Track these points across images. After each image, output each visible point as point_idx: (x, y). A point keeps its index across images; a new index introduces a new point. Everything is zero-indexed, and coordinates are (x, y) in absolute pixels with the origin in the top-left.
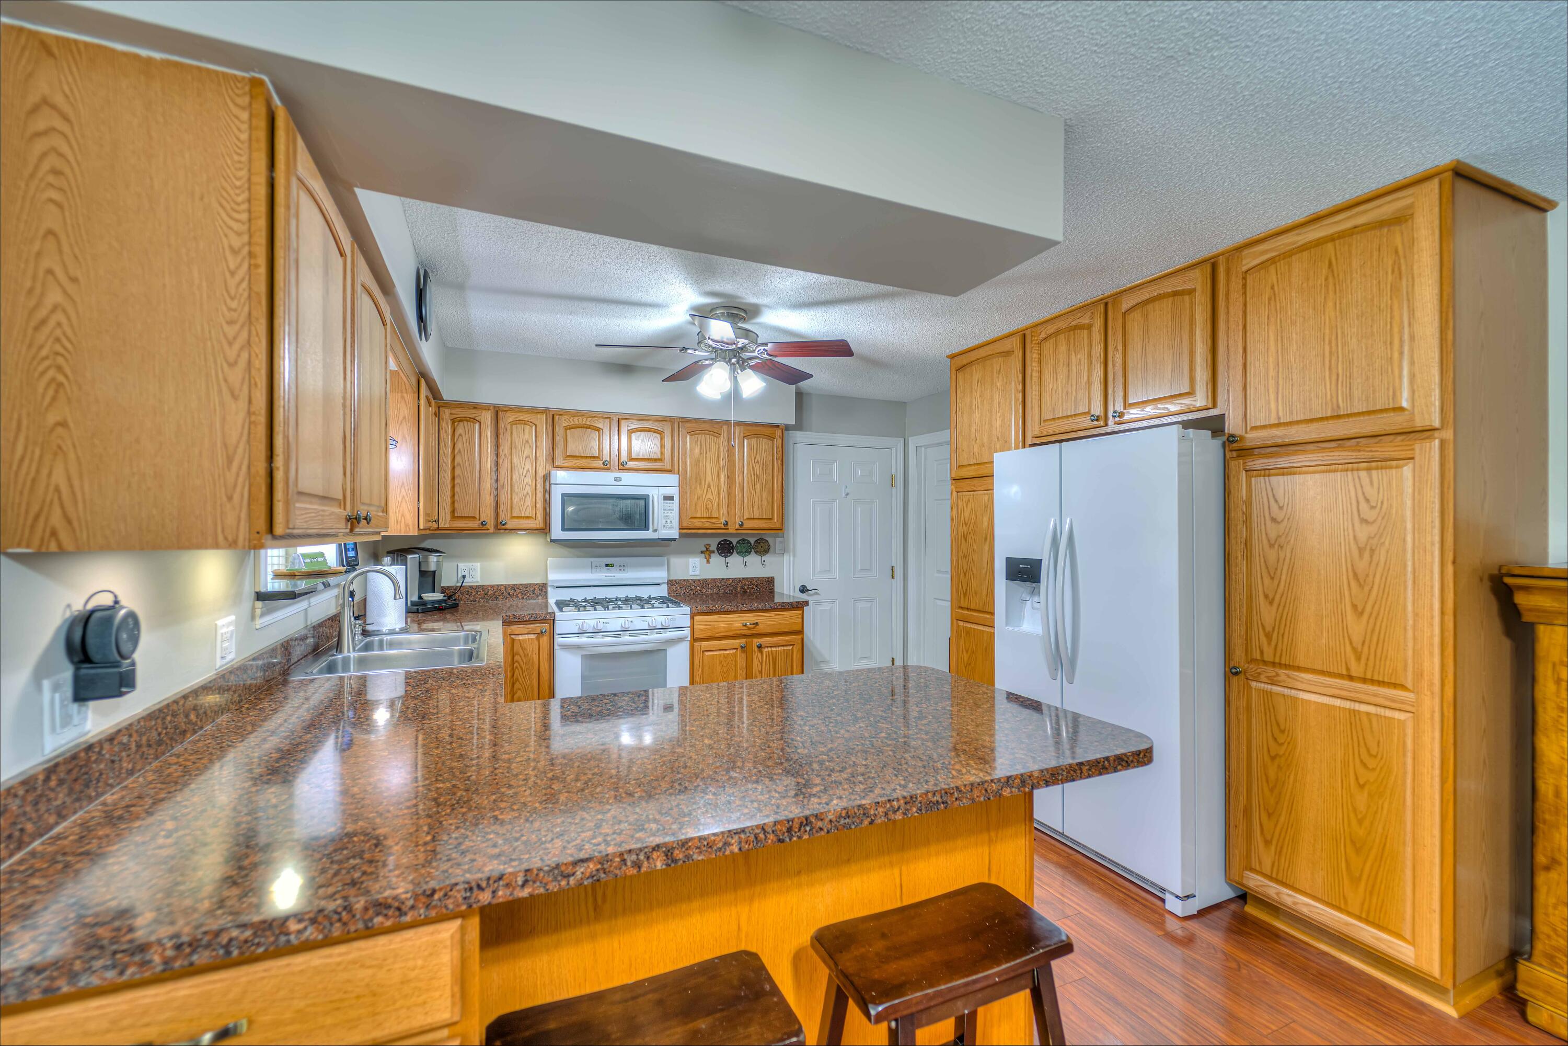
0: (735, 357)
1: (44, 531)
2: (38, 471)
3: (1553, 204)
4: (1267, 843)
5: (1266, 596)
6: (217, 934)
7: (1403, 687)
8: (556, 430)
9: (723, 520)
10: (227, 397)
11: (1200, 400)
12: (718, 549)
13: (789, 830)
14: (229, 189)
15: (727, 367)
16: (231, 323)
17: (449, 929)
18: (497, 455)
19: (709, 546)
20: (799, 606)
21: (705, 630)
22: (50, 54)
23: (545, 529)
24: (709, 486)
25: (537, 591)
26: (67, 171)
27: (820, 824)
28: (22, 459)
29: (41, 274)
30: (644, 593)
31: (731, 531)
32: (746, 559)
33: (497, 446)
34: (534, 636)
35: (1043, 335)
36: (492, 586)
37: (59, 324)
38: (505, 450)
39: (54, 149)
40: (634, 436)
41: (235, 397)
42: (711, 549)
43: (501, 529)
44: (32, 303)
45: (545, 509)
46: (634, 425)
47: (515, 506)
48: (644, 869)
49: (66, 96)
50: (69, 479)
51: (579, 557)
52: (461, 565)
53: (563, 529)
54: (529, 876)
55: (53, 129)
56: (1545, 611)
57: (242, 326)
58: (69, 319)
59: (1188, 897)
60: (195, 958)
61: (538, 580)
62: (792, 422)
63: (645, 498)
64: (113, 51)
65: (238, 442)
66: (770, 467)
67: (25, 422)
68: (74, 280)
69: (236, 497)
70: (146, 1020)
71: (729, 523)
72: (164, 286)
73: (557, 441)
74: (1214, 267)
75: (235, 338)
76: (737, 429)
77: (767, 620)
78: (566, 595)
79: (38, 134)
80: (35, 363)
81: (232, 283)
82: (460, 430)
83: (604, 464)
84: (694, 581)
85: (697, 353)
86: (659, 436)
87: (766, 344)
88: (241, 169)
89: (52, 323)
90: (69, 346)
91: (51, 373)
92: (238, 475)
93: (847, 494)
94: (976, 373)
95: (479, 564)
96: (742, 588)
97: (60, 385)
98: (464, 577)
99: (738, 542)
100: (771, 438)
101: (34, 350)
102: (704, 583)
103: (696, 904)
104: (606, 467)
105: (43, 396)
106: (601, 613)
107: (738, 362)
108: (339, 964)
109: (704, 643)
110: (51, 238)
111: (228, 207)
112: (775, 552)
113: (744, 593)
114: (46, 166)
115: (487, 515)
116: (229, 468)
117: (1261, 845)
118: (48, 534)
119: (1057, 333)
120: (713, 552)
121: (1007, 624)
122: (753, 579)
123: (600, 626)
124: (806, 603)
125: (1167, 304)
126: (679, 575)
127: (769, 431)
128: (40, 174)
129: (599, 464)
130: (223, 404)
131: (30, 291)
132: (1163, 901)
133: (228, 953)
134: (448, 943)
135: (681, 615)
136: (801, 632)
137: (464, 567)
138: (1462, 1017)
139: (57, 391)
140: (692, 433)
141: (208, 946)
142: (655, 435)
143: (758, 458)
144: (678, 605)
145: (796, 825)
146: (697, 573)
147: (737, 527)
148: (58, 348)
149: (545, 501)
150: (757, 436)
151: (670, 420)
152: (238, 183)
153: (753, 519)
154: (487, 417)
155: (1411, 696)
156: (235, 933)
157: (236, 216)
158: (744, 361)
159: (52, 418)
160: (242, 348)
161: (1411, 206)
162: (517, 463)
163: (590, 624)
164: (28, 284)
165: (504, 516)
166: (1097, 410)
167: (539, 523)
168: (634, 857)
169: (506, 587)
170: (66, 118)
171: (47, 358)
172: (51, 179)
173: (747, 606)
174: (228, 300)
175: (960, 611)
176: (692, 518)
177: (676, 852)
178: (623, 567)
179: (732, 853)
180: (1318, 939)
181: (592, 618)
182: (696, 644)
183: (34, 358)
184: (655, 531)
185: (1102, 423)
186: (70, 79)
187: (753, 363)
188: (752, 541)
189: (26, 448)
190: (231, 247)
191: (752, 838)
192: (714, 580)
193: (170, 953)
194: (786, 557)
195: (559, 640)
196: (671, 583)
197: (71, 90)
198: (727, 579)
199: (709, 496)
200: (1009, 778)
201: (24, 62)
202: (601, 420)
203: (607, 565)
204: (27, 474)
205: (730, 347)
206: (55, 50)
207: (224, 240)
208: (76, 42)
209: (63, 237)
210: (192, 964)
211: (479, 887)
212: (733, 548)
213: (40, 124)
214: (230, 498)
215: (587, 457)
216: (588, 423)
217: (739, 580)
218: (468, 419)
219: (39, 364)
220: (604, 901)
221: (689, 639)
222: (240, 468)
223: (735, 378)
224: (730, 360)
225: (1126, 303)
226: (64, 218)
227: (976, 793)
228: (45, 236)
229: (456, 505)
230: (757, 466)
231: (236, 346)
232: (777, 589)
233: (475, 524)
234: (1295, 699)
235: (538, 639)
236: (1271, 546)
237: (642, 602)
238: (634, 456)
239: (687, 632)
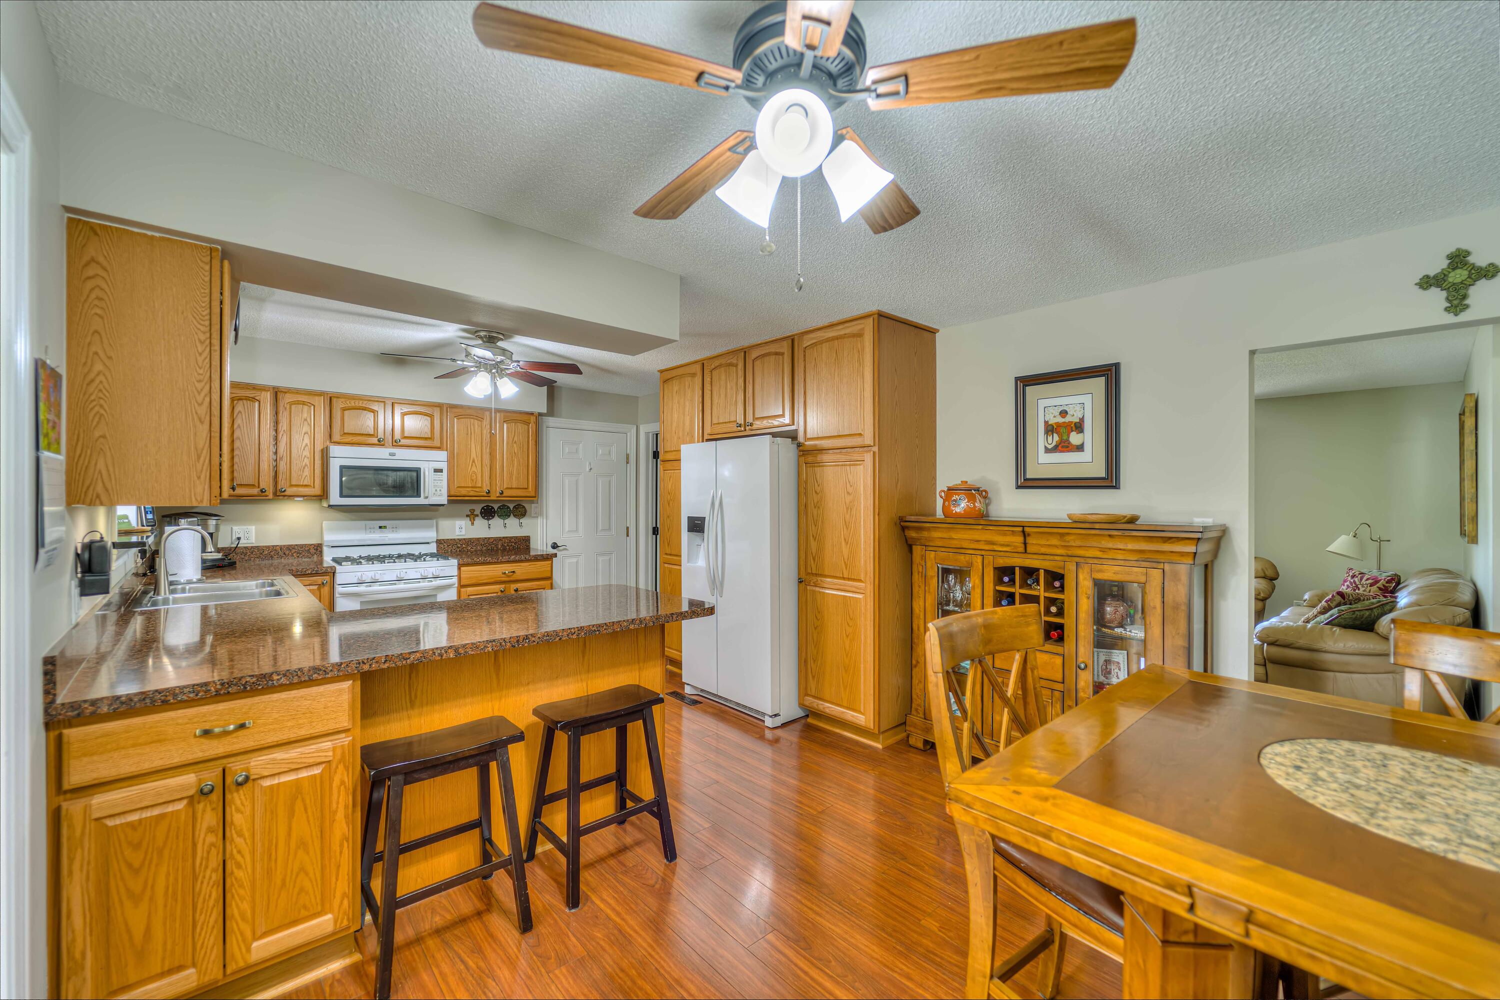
0: (495, 368)
1: (92, 495)
2: (89, 462)
3: (938, 331)
4: (813, 677)
5: (813, 536)
6: (240, 678)
7: (860, 581)
8: (334, 411)
9: (486, 489)
10: (198, 423)
11: (787, 420)
12: (481, 513)
13: (518, 641)
14: (198, 307)
15: (488, 376)
16: (199, 381)
17: (347, 684)
18: (276, 431)
19: (474, 510)
20: (549, 558)
21: (470, 578)
22: (96, 234)
23: (324, 495)
24: (474, 461)
25: (312, 551)
26: (106, 298)
27: (533, 639)
28: (80, 456)
29: (91, 354)
30: (416, 550)
31: (492, 498)
32: (506, 521)
33: (277, 423)
34: (315, 587)
35: (713, 367)
36: (268, 547)
37: (101, 382)
38: (283, 426)
39: (98, 286)
40: (406, 418)
41: (202, 422)
42: (475, 513)
43: (280, 495)
44: (86, 370)
45: (323, 478)
46: (406, 409)
47: (294, 474)
48: (444, 658)
49: (105, 257)
50: (107, 467)
51: (352, 520)
52: (235, 528)
53: (342, 496)
54: (388, 658)
55: (98, 275)
56: (914, 539)
57: (206, 384)
58: (106, 378)
59: (776, 715)
60: (230, 689)
61: (314, 541)
62: (544, 410)
63: (417, 471)
64: (132, 232)
65: (204, 447)
66: (526, 446)
67: (82, 436)
68: (110, 358)
69: (203, 477)
70: (205, 719)
71: (491, 492)
72: (161, 361)
73: (334, 420)
74: (793, 341)
75: (201, 390)
76: (498, 415)
77: (522, 569)
78: (341, 553)
79: (89, 278)
80: (87, 404)
81: (200, 359)
82: (239, 407)
83: (379, 441)
84: (460, 540)
85: (465, 363)
86: (429, 419)
87: (519, 362)
88: (205, 297)
89: (97, 381)
90: (107, 394)
91: (97, 409)
92: (203, 465)
93: (591, 469)
94: (675, 386)
95: (254, 527)
96: (502, 545)
97: (102, 415)
98: (239, 539)
99: (499, 508)
100: (527, 423)
101: (87, 396)
102: (469, 542)
103: (468, 700)
104: (381, 443)
105: (92, 421)
106: (377, 566)
107: (497, 372)
108: (294, 698)
109: (470, 589)
110: (96, 334)
111: (197, 317)
112: (530, 516)
113: (504, 550)
114: (93, 296)
115: (266, 482)
116: (198, 461)
117: (811, 679)
118: (95, 495)
119: (720, 366)
120: (477, 516)
121: (688, 562)
122: (511, 538)
123: (378, 577)
124: (555, 555)
125: (773, 358)
126: (446, 535)
127: (525, 418)
128: (90, 300)
129: (375, 440)
130: (195, 426)
131: (85, 364)
132: (764, 721)
133: (245, 688)
134: (347, 690)
135: (450, 567)
136: (550, 578)
137: (238, 530)
138: (884, 748)
139: (100, 419)
140: (458, 417)
141: (235, 685)
142: (426, 417)
143: (516, 439)
144: (446, 558)
145: (521, 639)
146: (463, 533)
147: (498, 494)
148: (101, 395)
149: (323, 472)
150: (515, 421)
151: (440, 406)
152: (203, 305)
153: (512, 488)
154: (267, 398)
155: (863, 584)
156: (248, 679)
157: (202, 322)
158: (502, 370)
159: (97, 433)
160: (205, 396)
161: (863, 329)
162: (296, 437)
163: (368, 576)
164: (83, 360)
165: (282, 484)
166: (740, 420)
167: (317, 490)
168: (439, 651)
169: (281, 547)
170: (105, 269)
171: (94, 400)
172: (96, 302)
173: (506, 558)
174: (198, 369)
175: (666, 556)
176: (458, 487)
177: (460, 650)
178: (395, 529)
179: (489, 652)
180: (834, 726)
181: (369, 571)
182: (463, 590)
183: (87, 401)
184: (426, 498)
185: (743, 429)
186: (107, 248)
187: (508, 372)
188: (511, 506)
189: (82, 450)
190: (199, 339)
191: (498, 644)
192: (478, 539)
193: (219, 687)
194: (539, 520)
195: (339, 589)
196: (439, 542)
197: (108, 254)
198: (489, 538)
199: (474, 469)
200: (633, 620)
201: (80, 239)
202: (376, 403)
203: (380, 527)
204: (83, 464)
205: (491, 362)
206: (99, 232)
207: (196, 336)
208: (110, 227)
209: (103, 334)
210: (229, 692)
211: (363, 663)
212: (495, 512)
213: (90, 272)
214: (199, 478)
215: (362, 435)
216: (364, 405)
217: (500, 539)
218: (247, 398)
219: (90, 404)
220: (416, 697)
221: (456, 585)
222: (205, 461)
223: (495, 383)
224: (491, 370)
225: (754, 354)
226: (104, 324)
227: (615, 626)
228: (93, 334)
229: (235, 474)
230: (515, 445)
231: (203, 394)
232: (532, 545)
233: (255, 491)
234: (824, 593)
235: (319, 589)
236: (815, 507)
237: (416, 558)
238: (406, 434)
239: (455, 580)
